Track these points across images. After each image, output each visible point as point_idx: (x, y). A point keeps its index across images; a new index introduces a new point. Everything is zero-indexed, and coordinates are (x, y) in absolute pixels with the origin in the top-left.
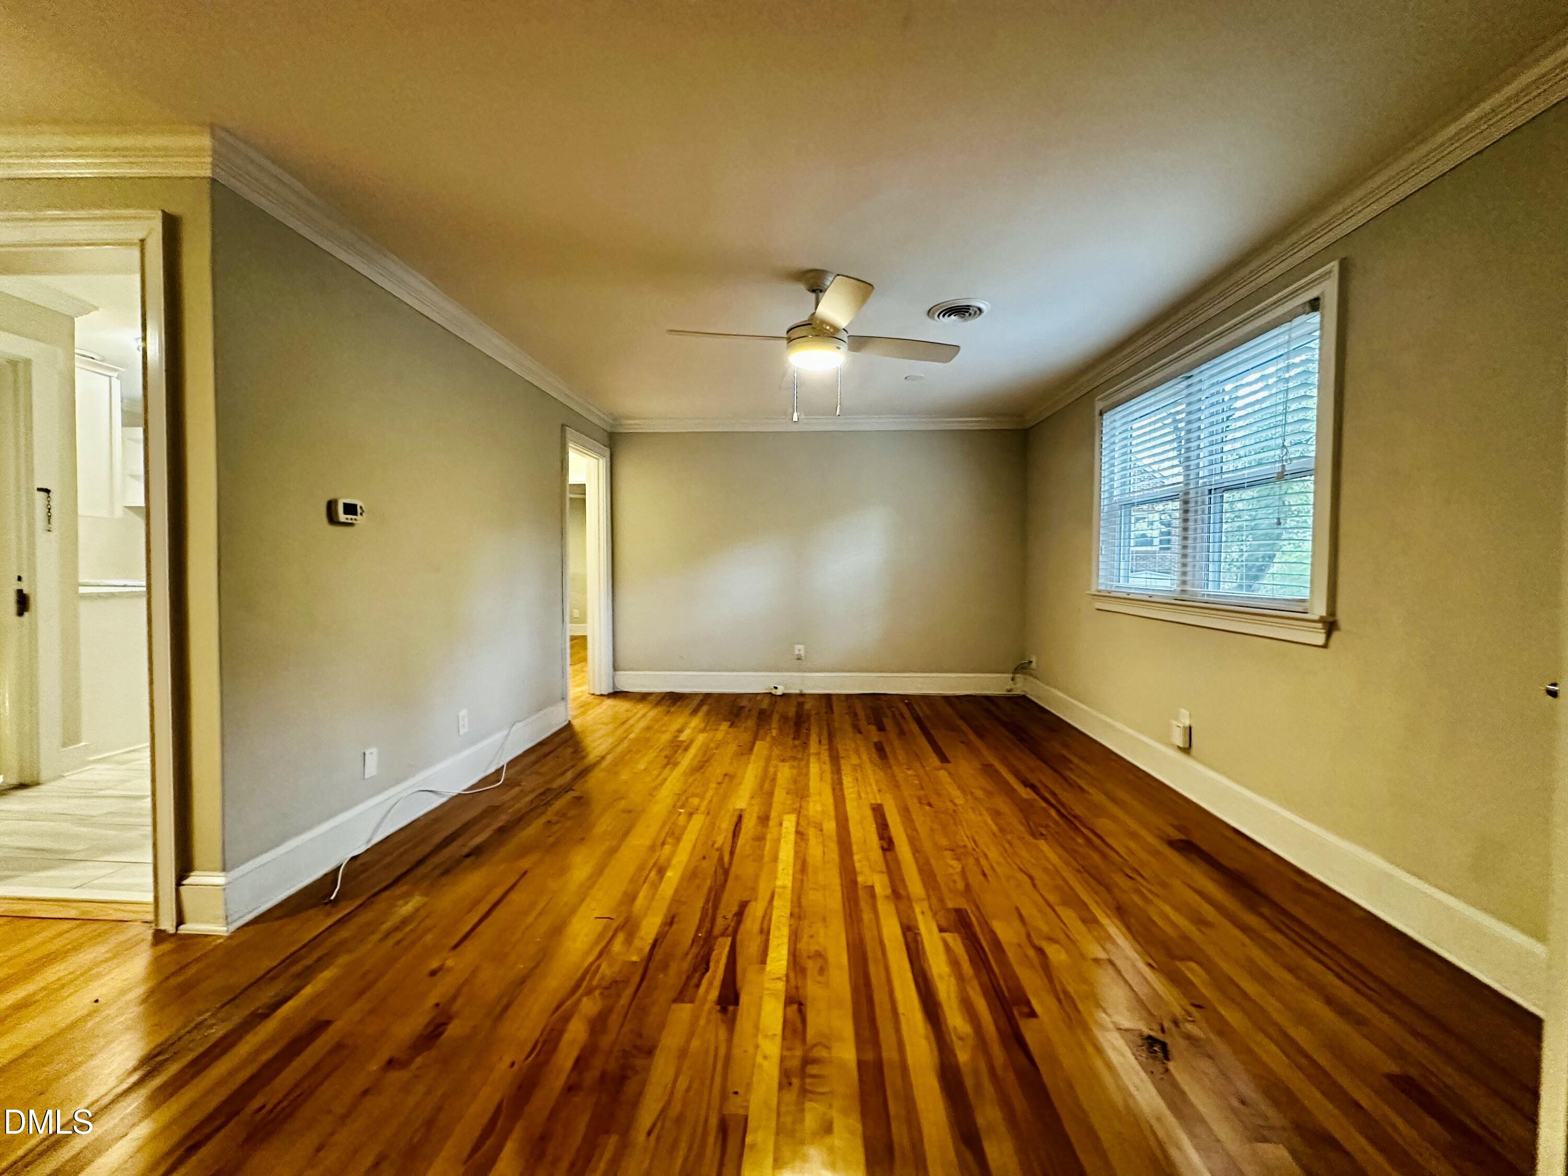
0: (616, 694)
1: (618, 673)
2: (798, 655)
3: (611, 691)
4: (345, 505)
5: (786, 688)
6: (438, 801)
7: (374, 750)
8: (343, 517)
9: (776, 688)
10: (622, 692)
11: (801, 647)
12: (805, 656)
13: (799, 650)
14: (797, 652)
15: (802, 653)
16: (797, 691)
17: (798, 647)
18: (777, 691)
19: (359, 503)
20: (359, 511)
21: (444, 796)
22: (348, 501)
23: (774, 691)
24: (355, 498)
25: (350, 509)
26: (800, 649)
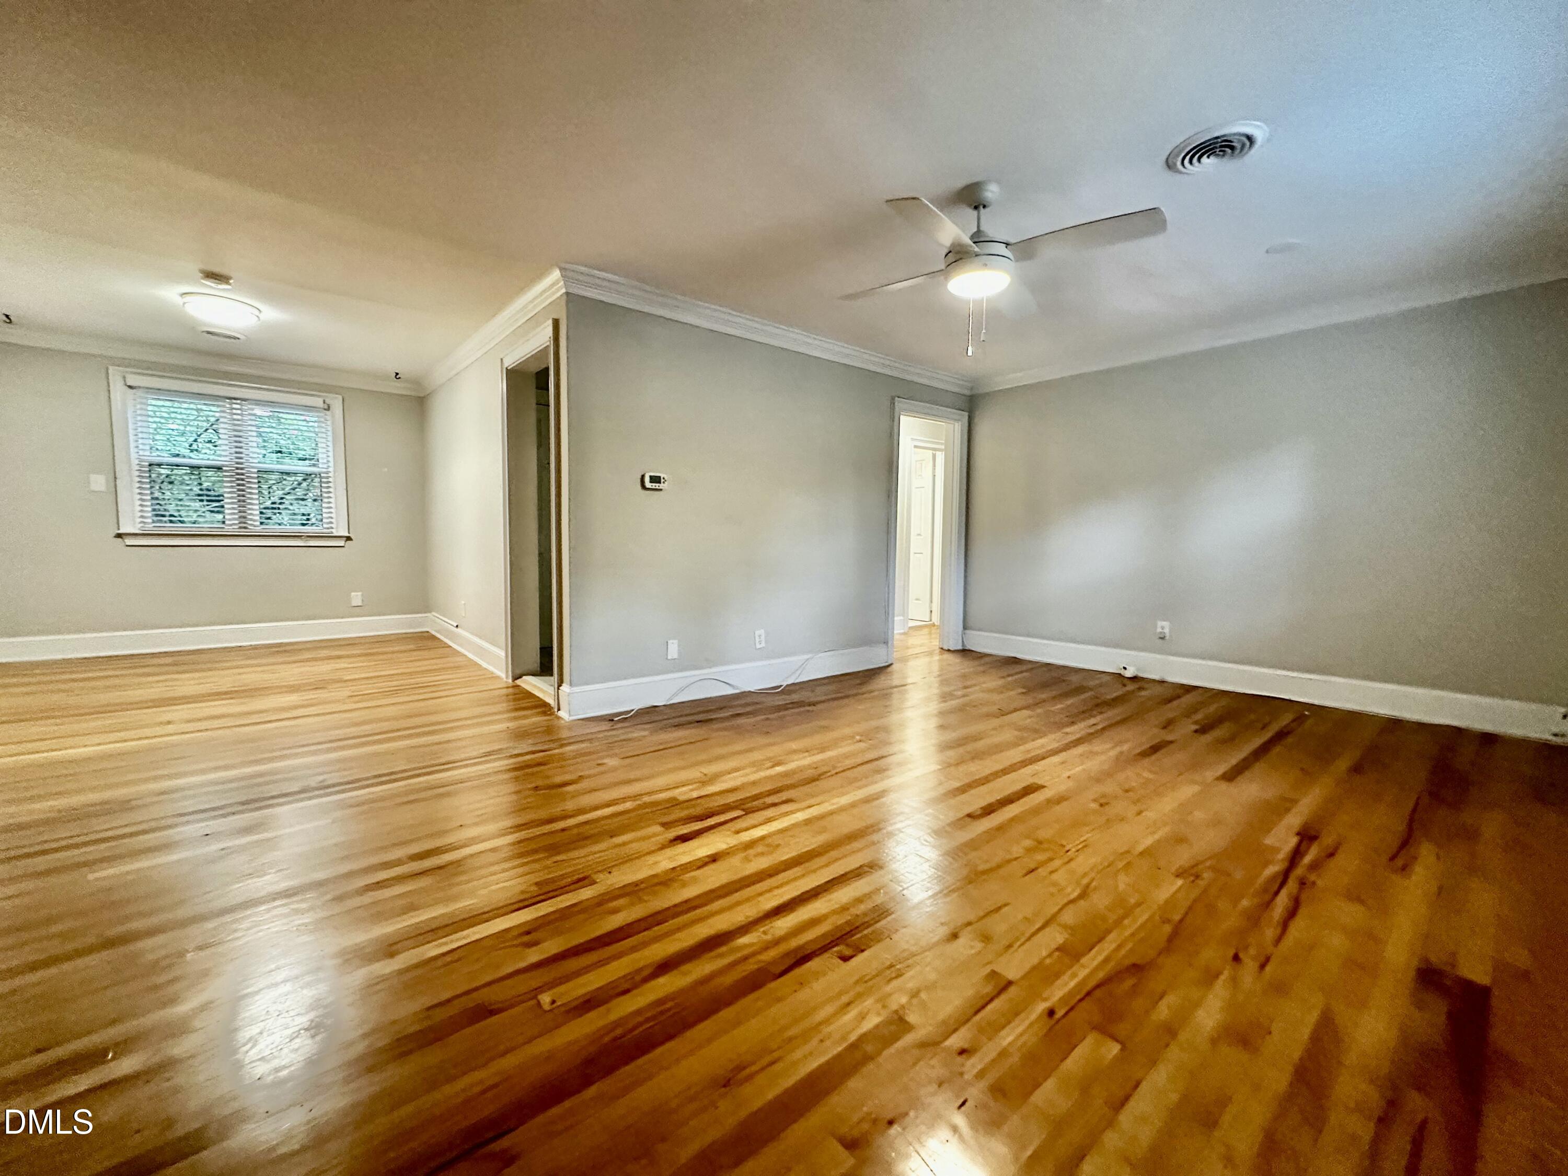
0: (965, 652)
1: (967, 632)
2: (1161, 633)
3: (960, 647)
4: (651, 477)
5: (1138, 670)
6: (729, 691)
7: (676, 642)
8: (648, 484)
9: (1125, 668)
10: (969, 650)
11: (1166, 624)
12: (1171, 636)
13: (1163, 628)
14: (1159, 630)
15: (1167, 631)
16: (1156, 677)
17: (1160, 623)
18: (1126, 671)
19: (662, 476)
20: (662, 480)
21: (738, 689)
22: (652, 474)
23: (1123, 672)
24: (660, 472)
25: (655, 480)
26: (1164, 626)
